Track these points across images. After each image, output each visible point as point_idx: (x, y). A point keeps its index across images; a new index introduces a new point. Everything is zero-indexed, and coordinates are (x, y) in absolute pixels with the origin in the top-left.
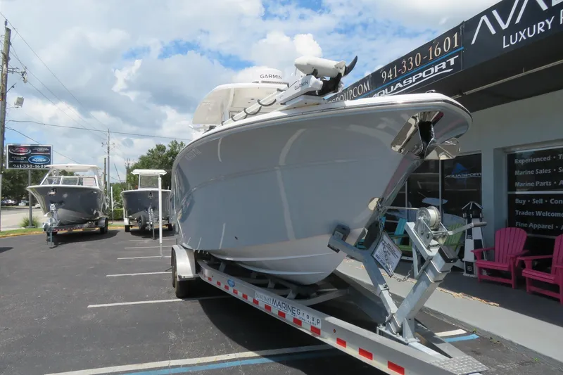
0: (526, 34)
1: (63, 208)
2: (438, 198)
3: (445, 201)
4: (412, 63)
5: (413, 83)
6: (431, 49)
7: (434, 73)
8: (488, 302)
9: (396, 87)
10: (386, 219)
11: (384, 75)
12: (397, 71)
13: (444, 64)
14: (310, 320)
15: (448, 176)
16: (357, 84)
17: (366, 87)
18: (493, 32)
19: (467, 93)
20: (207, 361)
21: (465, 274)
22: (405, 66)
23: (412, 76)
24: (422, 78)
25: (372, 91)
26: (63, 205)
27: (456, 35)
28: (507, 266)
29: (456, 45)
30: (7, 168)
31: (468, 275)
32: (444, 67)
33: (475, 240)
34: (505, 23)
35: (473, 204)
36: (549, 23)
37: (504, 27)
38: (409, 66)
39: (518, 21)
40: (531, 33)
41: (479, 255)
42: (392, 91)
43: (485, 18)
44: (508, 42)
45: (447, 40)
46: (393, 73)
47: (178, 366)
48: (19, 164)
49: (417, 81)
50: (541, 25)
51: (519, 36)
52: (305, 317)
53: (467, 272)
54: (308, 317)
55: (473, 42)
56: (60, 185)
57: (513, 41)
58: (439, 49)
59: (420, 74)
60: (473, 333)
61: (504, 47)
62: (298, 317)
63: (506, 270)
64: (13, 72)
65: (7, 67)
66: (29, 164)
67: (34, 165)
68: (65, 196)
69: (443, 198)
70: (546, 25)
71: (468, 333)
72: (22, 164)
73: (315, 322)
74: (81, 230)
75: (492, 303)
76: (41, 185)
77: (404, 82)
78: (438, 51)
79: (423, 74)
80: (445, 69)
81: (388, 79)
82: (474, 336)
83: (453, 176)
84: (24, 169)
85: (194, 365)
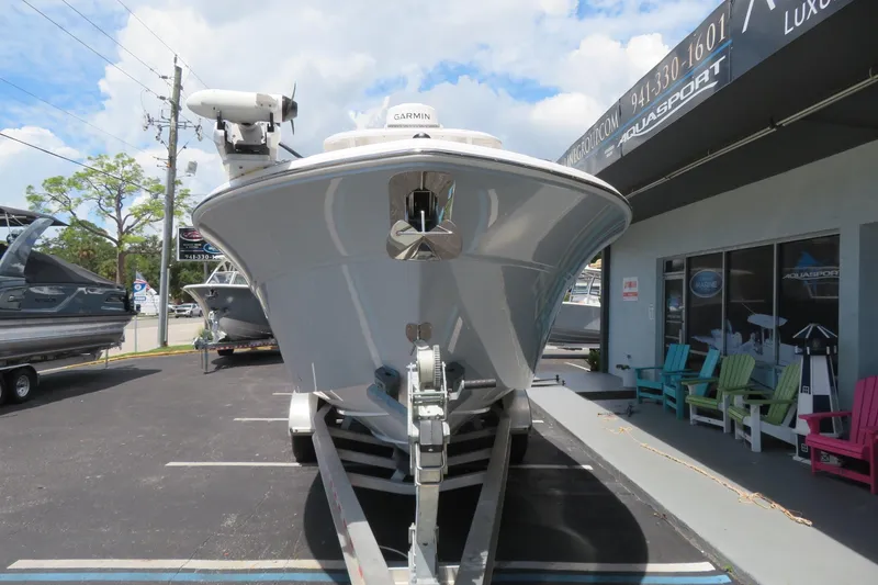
1: (227, 316)
2: (771, 314)
3: (783, 321)
4: (667, 76)
5: (668, 111)
6: (691, 47)
7: (695, 91)
8: (795, 515)
9: (649, 120)
10: (691, 348)
11: (634, 100)
12: (650, 92)
13: (707, 72)
15: (789, 276)
17: (614, 123)
18: (772, 6)
19: (784, 122)
20: (245, 567)
21: (797, 458)
22: (659, 82)
23: (666, 99)
24: (680, 101)
25: (621, 130)
26: (228, 312)
27: (722, 18)
28: (860, 450)
29: (722, 38)
30: (178, 259)
31: (800, 459)
32: (706, 79)
33: (814, 396)
35: (815, 329)
38: (664, 81)
41: (821, 423)
42: (644, 125)
45: (711, 29)
46: (645, 96)
47: (192, 570)
48: (193, 253)
49: (674, 106)
51: (807, 8)
53: (801, 454)
55: (744, 30)
56: (230, 285)
57: (799, 19)
58: (701, 46)
59: (677, 95)
60: (725, 572)
61: (787, 32)
63: (859, 457)
64: (186, 126)
65: (176, 120)
66: (205, 253)
67: (210, 255)
68: (230, 299)
69: (780, 315)
71: (718, 571)
72: (196, 254)
74: (269, 348)
75: (800, 519)
76: (206, 285)
77: (659, 111)
78: (699, 50)
79: (680, 95)
80: (708, 83)
81: (639, 105)
82: (725, 579)
83: (796, 276)
84: (198, 260)
85: (215, 571)
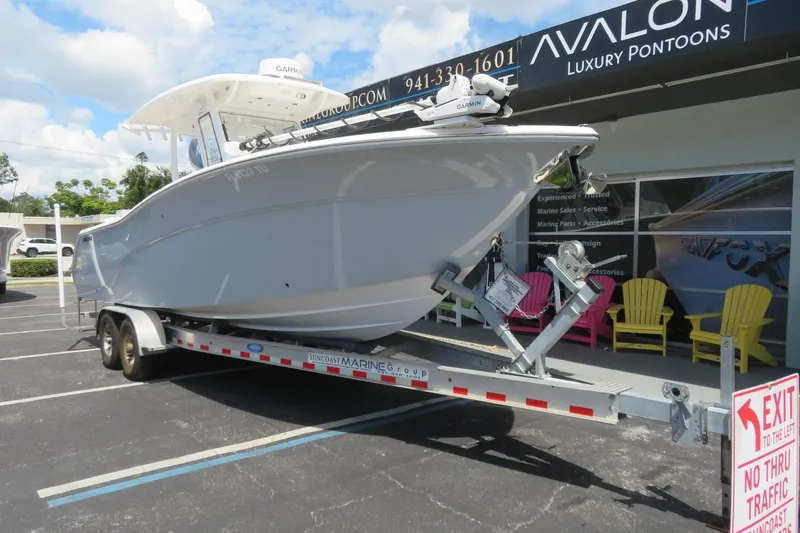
0: (593, 64)
6: (477, 60)
11: (409, 83)
12: (429, 81)
14: (411, 373)
16: (366, 89)
17: (381, 95)
18: (557, 55)
22: (440, 76)
25: (390, 102)
27: (511, 50)
29: (511, 62)
34: (571, 48)
36: (618, 58)
37: (570, 52)
39: (585, 48)
40: (599, 64)
43: (546, 37)
44: (573, 69)
45: (499, 54)
46: (423, 82)
47: (232, 454)
50: (609, 58)
51: (586, 65)
52: (402, 372)
54: (406, 371)
55: (532, 63)
57: (579, 69)
58: (489, 63)
61: (569, 74)
62: (389, 373)
70: (615, 59)
73: (419, 374)
78: (487, 65)
81: (415, 89)
